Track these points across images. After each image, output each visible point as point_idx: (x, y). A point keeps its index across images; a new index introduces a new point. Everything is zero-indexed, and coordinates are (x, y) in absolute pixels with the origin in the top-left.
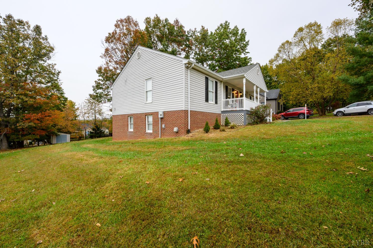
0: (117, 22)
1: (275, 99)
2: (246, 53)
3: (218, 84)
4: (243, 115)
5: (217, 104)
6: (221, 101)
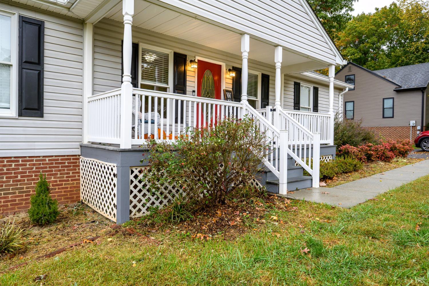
1: (422, 90)
3: (47, 32)
4: (115, 171)
5: (42, 116)
6: (76, 105)
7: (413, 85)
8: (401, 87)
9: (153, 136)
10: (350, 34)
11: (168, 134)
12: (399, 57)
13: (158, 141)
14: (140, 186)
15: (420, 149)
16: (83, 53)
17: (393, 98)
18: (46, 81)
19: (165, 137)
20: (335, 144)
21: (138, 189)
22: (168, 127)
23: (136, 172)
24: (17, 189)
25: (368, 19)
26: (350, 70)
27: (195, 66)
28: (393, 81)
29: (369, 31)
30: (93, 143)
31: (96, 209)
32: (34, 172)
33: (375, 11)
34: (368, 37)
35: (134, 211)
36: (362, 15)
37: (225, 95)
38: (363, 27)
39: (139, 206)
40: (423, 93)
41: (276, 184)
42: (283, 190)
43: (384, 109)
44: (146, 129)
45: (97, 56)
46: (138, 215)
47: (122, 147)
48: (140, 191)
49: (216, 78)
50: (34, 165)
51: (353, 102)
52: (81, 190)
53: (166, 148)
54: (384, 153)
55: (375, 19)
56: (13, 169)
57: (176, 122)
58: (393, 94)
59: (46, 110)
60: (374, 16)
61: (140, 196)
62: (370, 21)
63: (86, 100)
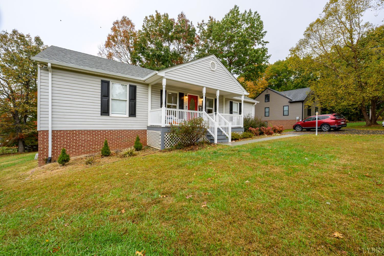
0: (113, 24)
1: (302, 102)
2: (264, 44)
3: (137, 89)
4: (160, 134)
5: (136, 117)
6: (146, 113)
7: (298, 99)
8: (292, 100)
9: (172, 123)
10: (272, 72)
11: (176, 122)
12: (299, 83)
13: (173, 125)
14: (168, 139)
15: (295, 130)
16: (148, 95)
17: (288, 106)
18: (137, 105)
19: (175, 124)
20: (244, 127)
21: (167, 140)
22: (176, 120)
23: (166, 134)
24: (128, 140)
25: (282, 63)
26: (267, 92)
27: (187, 97)
28: (289, 97)
29: (282, 70)
30: (151, 126)
31: (153, 147)
32: (133, 135)
33: (286, 59)
34: (282, 73)
35: (166, 146)
36: (279, 61)
37: (199, 108)
38: (279, 68)
39: (167, 145)
40: (303, 103)
41: (213, 140)
42: (216, 142)
43: (284, 111)
44: (170, 121)
45: (153, 96)
46: (167, 148)
47: (162, 126)
48: (168, 140)
49: (195, 101)
50: (133, 132)
51: (269, 108)
52: (147, 142)
53: (176, 127)
54: (269, 131)
55: (286, 64)
56: (127, 134)
57: (179, 118)
58: (288, 104)
59: (137, 114)
60: (285, 62)
61: (167, 142)
62: (283, 65)
63: (149, 111)
